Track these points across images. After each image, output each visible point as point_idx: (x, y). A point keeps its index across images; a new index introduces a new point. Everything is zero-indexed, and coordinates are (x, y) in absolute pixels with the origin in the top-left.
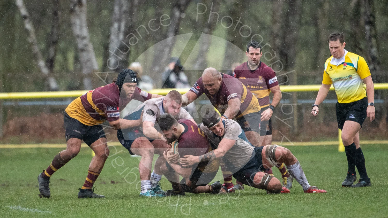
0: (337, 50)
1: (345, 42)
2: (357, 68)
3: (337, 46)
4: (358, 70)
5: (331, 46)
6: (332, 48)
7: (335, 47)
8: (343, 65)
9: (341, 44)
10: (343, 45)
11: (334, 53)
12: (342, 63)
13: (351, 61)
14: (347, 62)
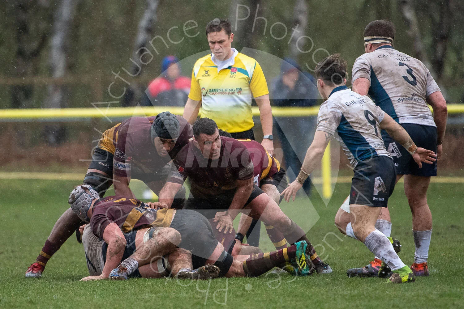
0: (221, 46)
1: (232, 34)
2: (251, 78)
3: (223, 38)
4: (253, 81)
5: (211, 40)
6: (214, 43)
7: (219, 40)
8: (230, 70)
9: (227, 36)
10: (230, 39)
11: (218, 51)
12: (230, 67)
13: (244, 67)
14: (236, 66)
